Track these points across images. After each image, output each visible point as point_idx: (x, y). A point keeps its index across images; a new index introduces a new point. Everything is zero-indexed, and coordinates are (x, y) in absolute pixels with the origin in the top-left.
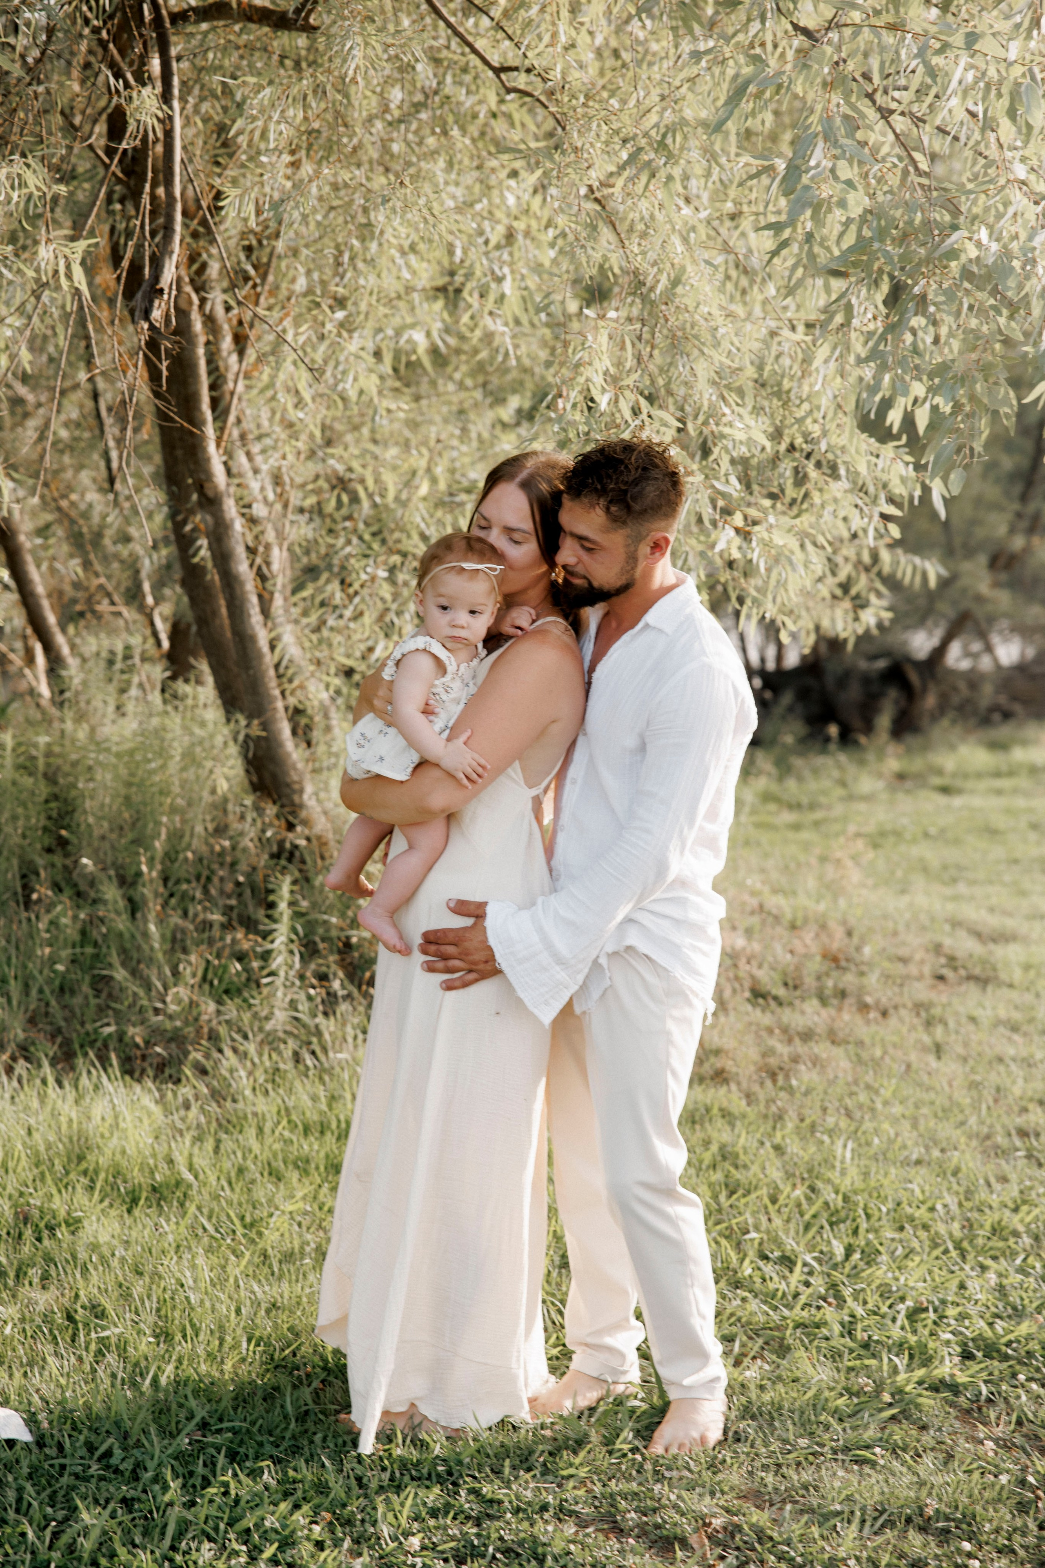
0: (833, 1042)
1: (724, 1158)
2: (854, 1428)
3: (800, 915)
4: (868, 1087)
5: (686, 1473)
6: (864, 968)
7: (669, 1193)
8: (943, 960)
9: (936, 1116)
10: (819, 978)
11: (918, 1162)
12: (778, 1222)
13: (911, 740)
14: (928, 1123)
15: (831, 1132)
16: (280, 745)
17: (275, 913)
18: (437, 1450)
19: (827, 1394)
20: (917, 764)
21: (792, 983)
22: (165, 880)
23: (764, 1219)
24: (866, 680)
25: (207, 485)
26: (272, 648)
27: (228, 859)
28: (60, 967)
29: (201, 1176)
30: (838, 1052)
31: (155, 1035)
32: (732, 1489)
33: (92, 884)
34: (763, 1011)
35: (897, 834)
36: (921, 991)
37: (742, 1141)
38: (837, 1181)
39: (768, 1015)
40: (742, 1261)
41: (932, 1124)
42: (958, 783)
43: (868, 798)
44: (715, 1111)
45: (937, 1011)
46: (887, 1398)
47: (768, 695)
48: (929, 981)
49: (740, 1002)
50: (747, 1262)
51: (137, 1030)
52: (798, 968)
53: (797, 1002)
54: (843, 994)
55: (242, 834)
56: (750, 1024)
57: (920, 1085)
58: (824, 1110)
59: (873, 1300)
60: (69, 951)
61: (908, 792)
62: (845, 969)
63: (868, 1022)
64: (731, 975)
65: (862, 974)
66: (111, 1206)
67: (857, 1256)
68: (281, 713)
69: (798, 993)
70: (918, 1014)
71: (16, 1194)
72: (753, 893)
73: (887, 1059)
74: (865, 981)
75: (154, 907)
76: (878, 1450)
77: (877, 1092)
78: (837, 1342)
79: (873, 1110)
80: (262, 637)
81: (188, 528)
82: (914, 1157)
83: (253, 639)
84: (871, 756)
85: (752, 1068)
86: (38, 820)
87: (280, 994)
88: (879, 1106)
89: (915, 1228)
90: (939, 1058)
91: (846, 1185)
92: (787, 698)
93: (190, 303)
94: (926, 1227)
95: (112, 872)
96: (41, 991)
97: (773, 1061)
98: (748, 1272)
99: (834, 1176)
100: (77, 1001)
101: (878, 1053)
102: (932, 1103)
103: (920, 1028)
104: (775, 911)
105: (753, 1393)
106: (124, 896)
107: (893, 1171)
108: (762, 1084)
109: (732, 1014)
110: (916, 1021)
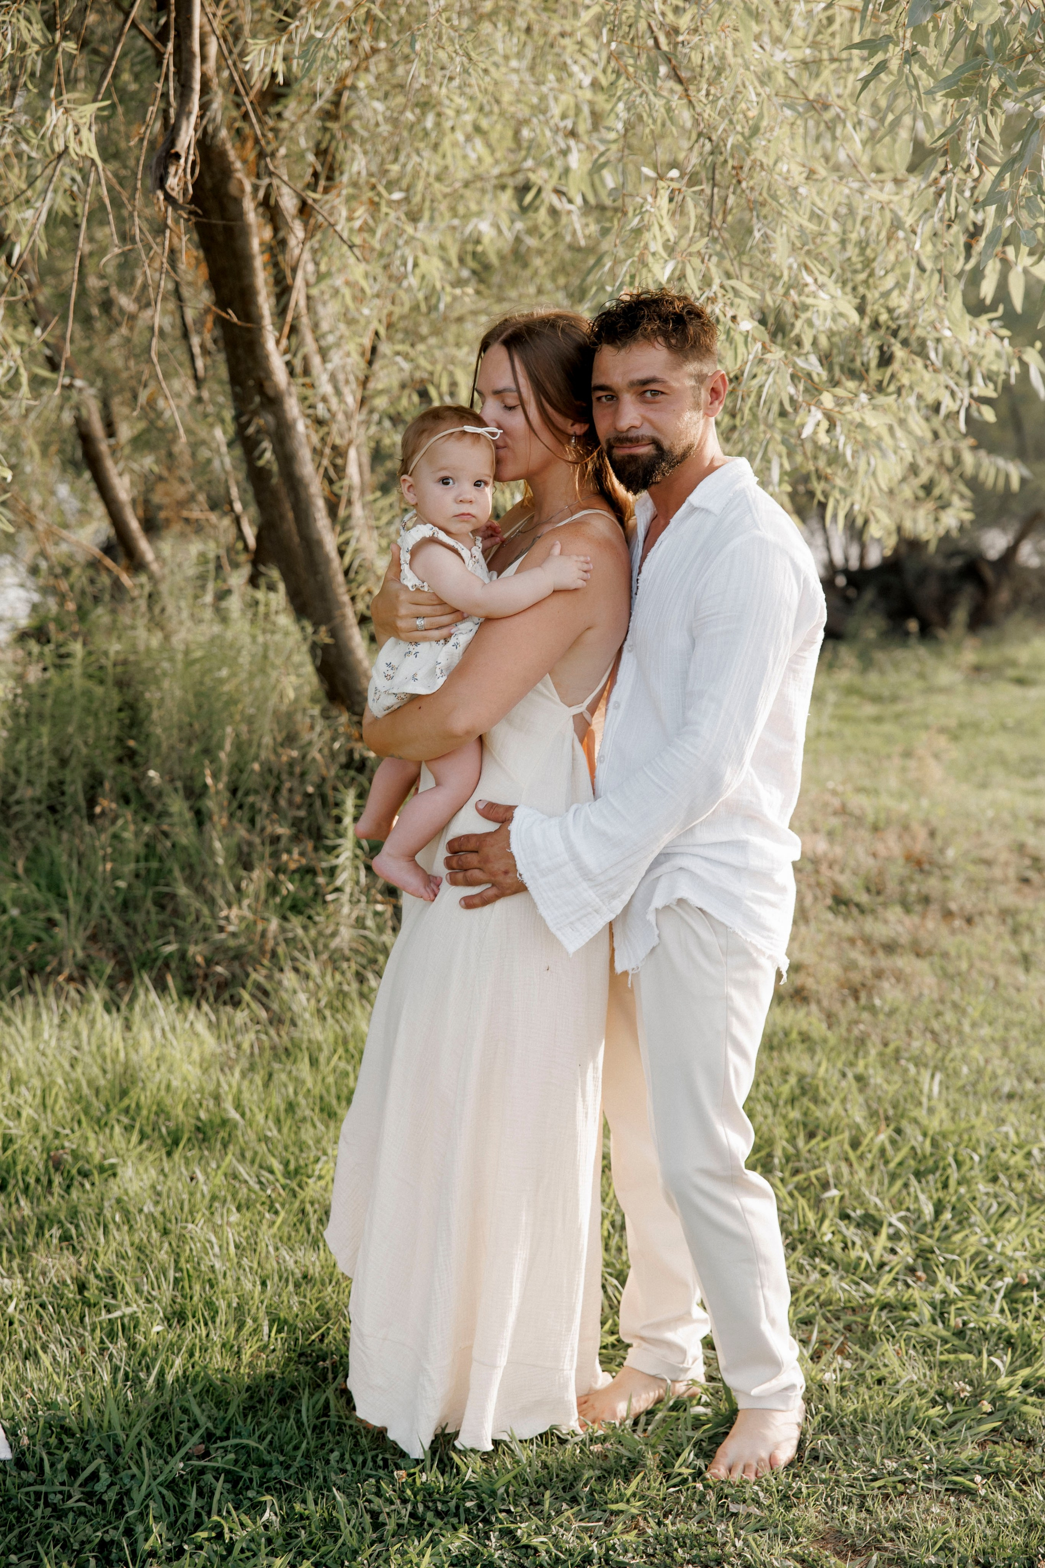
0: (918, 955)
1: (804, 1092)
2: (949, 1444)
3: (882, 816)
4: (955, 1006)
5: (754, 1510)
6: (948, 872)
7: (734, 1181)
8: (1027, 862)
9: (1026, 1038)
10: (901, 883)
11: (1011, 1096)
12: (861, 1174)
13: (988, 633)
14: (1018, 1047)
15: (918, 1062)
16: (351, 652)
17: (341, 827)
18: (469, 1476)
19: (918, 1401)
20: (992, 656)
21: (875, 888)
22: (234, 791)
23: (845, 1169)
24: (944, 577)
25: (267, 384)
26: (341, 553)
27: (298, 770)
28: (122, 884)
29: (248, 1114)
30: (922, 965)
31: (218, 953)
32: (808, 1530)
33: (160, 795)
34: (846, 919)
35: (976, 726)
36: (1007, 896)
37: (822, 1071)
38: (925, 1121)
39: (851, 923)
40: (822, 1221)
41: (1023, 1046)
42: (1032, 674)
43: (946, 690)
44: (794, 1035)
45: (1023, 918)
46: (987, 1407)
47: (852, 593)
48: (1014, 884)
49: (821, 912)
50: (827, 1223)
51: (199, 948)
52: (881, 873)
53: (880, 909)
54: (926, 900)
55: (310, 743)
56: (831, 934)
57: (1008, 1003)
58: (909, 1033)
59: (967, 1273)
60: (132, 866)
61: (985, 683)
62: (929, 873)
63: (953, 932)
64: (812, 881)
65: (945, 878)
66: (149, 1149)
67: (947, 1216)
68: (351, 619)
69: (881, 899)
70: (1004, 921)
71: (51, 1136)
72: (834, 793)
73: (974, 974)
74: (949, 885)
75: (220, 819)
76: (978, 1478)
77: (964, 1012)
78: (928, 1329)
79: (960, 1032)
80: (330, 541)
81: (251, 430)
82: (1006, 1089)
83: (319, 544)
84: (948, 650)
85: (834, 985)
86: (110, 729)
87: (346, 910)
88: (967, 1028)
89: (1010, 1178)
90: (1027, 970)
91: (934, 1125)
92: (869, 595)
93: (242, 190)
94: (1021, 1176)
95: (179, 784)
96: (102, 908)
97: (855, 977)
98: (828, 1237)
99: (921, 1114)
100: (138, 918)
101: (964, 966)
102: (1022, 1024)
103: (1007, 937)
104: (857, 812)
105: (833, 1398)
106: (191, 808)
107: (984, 1108)
108: (844, 1002)
109: (813, 924)
110: (1001, 928)
